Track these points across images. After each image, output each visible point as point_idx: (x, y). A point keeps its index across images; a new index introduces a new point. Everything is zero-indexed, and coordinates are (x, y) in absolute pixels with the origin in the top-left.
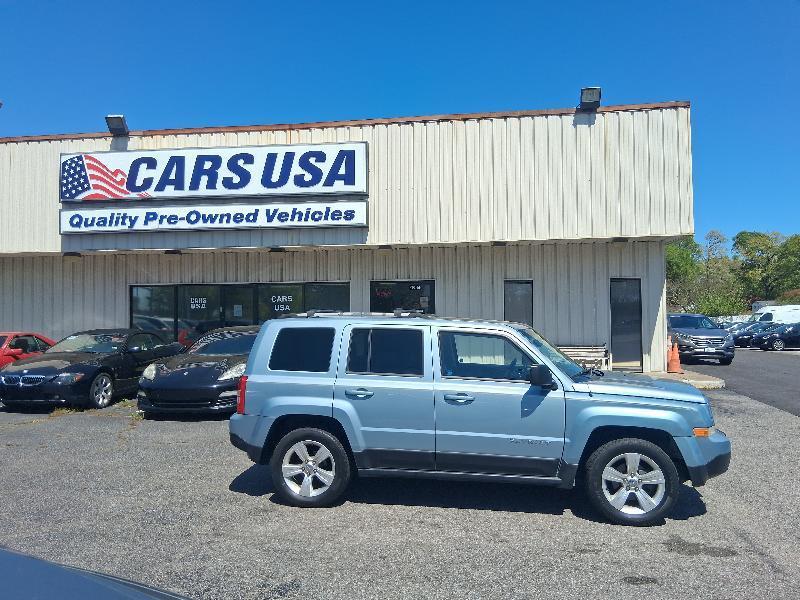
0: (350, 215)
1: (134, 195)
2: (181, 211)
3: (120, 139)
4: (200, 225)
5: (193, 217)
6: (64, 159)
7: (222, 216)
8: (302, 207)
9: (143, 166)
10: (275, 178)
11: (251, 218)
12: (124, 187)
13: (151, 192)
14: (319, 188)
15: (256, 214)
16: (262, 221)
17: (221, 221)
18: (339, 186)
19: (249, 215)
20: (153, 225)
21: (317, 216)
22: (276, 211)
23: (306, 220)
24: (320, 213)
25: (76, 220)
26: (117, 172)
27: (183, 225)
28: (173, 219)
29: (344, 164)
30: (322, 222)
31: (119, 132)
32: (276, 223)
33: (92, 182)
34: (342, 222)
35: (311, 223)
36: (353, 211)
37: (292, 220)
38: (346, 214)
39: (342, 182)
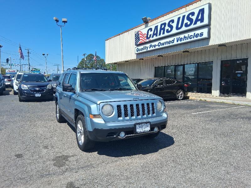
0: (202, 34)
1: (148, 40)
2: (156, 43)
3: (147, 24)
4: (161, 47)
5: (159, 44)
6: (136, 33)
8: (186, 35)
9: (150, 31)
10: (179, 26)
11: (173, 42)
13: (151, 39)
14: (192, 26)
15: (174, 40)
16: (175, 43)
17: (167, 44)
20: (151, 49)
21: (191, 37)
22: (179, 37)
23: (188, 39)
24: (192, 36)
25: (138, 50)
26: (145, 34)
27: (157, 47)
28: (155, 46)
29: (200, 14)
30: (193, 39)
31: (146, 22)
32: (179, 42)
33: (140, 38)
34: (199, 38)
35: (189, 40)
36: (203, 33)
37: (184, 40)
38: (200, 34)
39: (200, 22)
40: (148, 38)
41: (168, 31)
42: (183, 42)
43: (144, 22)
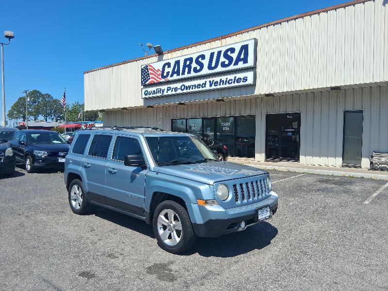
0: (245, 79)
1: (163, 80)
2: (178, 85)
3: (161, 56)
4: (185, 91)
5: (183, 88)
6: (143, 67)
7: (193, 86)
8: (224, 78)
9: (167, 66)
10: (213, 65)
11: (204, 86)
12: (160, 77)
13: (169, 78)
14: (232, 67)
15: (205, 84)
16: (208, 87)
17: (192, 89)
18: (241, 65)
19: (203, 84)
20: (170, 93)
21: (230, 82)
22: (213, 81)
23: (226, 84)
24: (232, 80)
25: (146, 92)
26: (159, 70)
27: (179, 91)
28: (176, 89)
29: (243, 52)
30: (232, 85)
31: (160, 53)
32: (213, 87)
33: (151, 76)
34: (242, 83)
35: (228, 85)
36: (247, 77)
37: (220, 85)
38: (243, 79)
39: (242, 62)
40: (163, 77)
41: (196, 70)
42: (218, 87)
43: (157, 53)
